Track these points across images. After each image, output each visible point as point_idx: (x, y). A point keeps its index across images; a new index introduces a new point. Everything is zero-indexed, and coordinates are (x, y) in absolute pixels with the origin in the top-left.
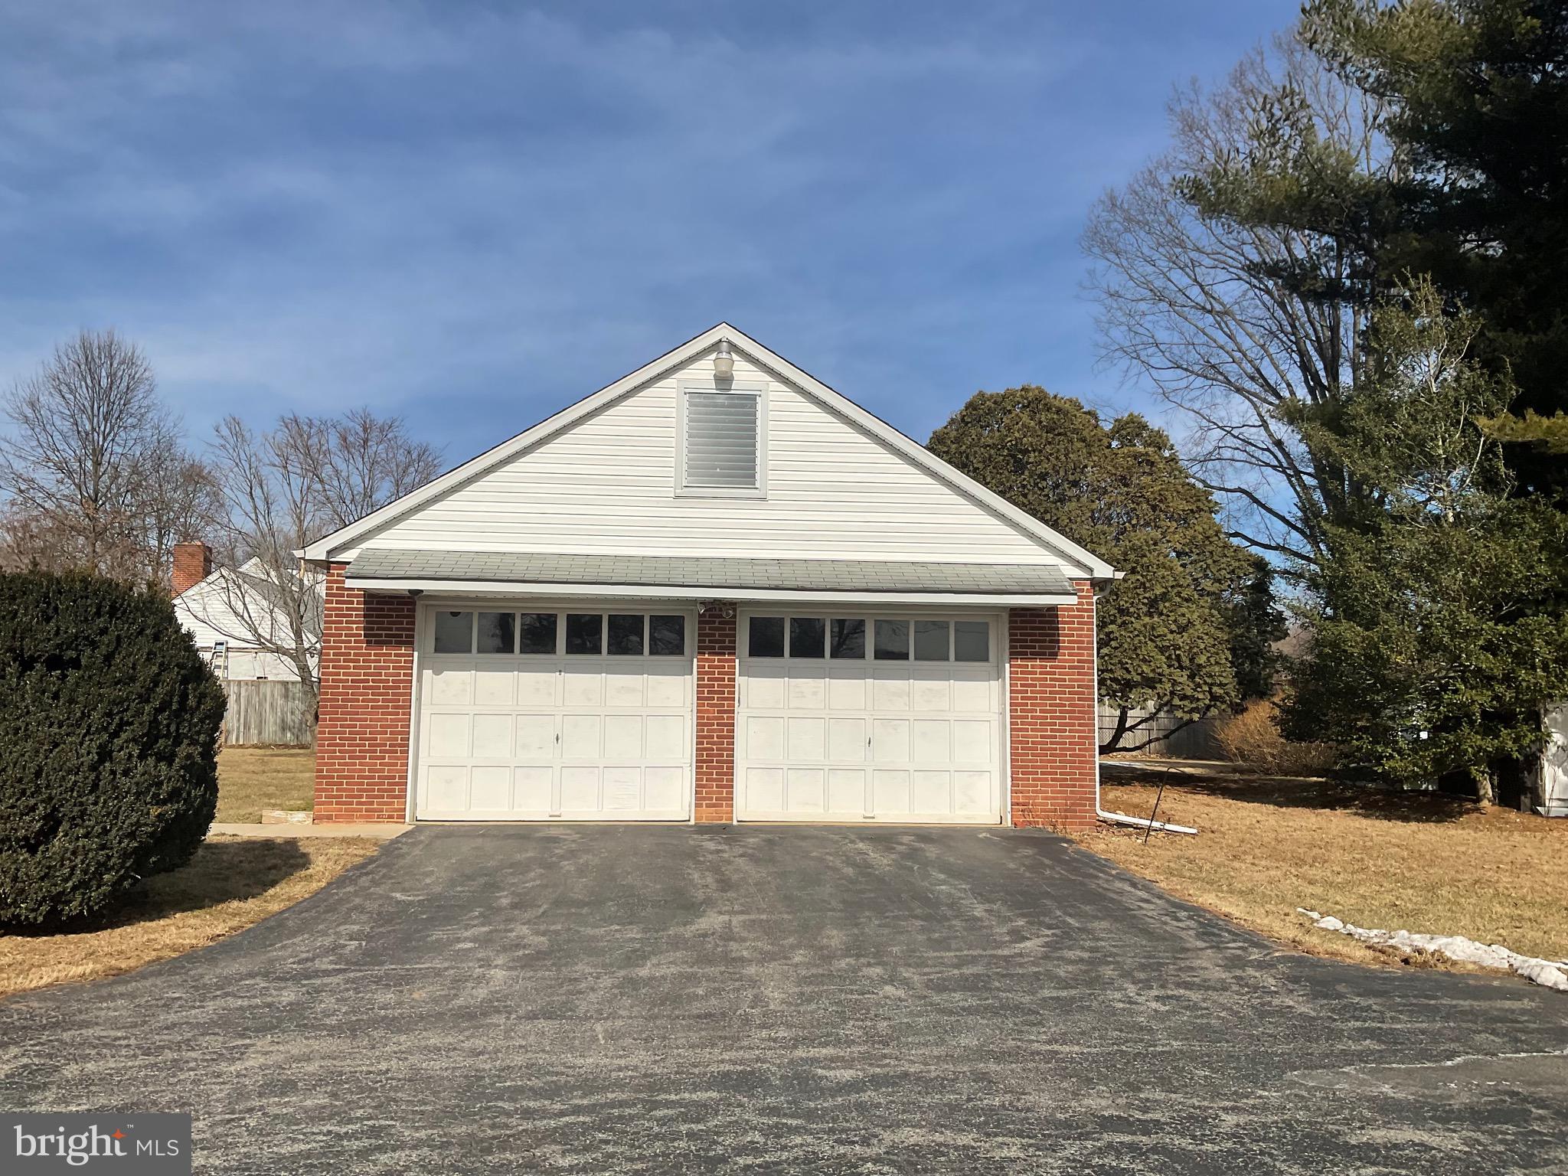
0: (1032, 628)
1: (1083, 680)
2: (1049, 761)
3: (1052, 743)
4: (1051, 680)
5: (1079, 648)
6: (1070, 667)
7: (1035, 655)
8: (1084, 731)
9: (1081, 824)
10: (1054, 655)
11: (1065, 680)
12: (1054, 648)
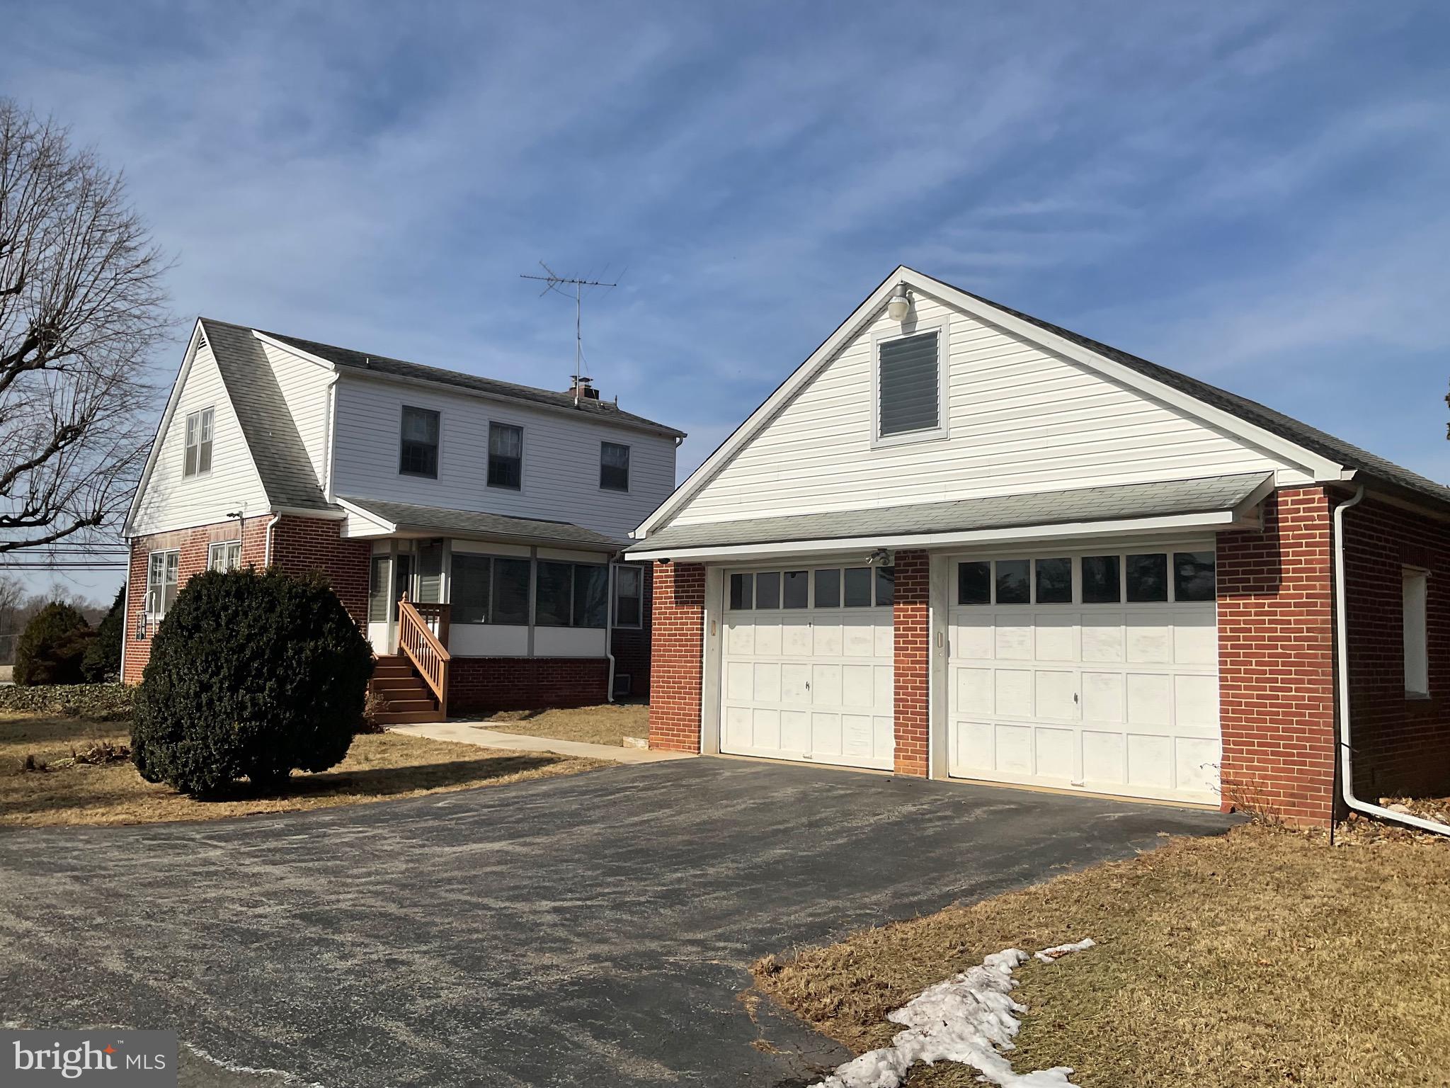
0: (1244, 556)
1: (1315, 622)
2: (1269, 729)
3: (1272, 705)
4: (1271, 622)
5: (1308, 579)
6: (1296, 605)
7: (1248, 591)
8: (1316, 691)
9: (1313, 814)
10: (1273, 590)
11: (1289, 622)
12: (1274, 580)
